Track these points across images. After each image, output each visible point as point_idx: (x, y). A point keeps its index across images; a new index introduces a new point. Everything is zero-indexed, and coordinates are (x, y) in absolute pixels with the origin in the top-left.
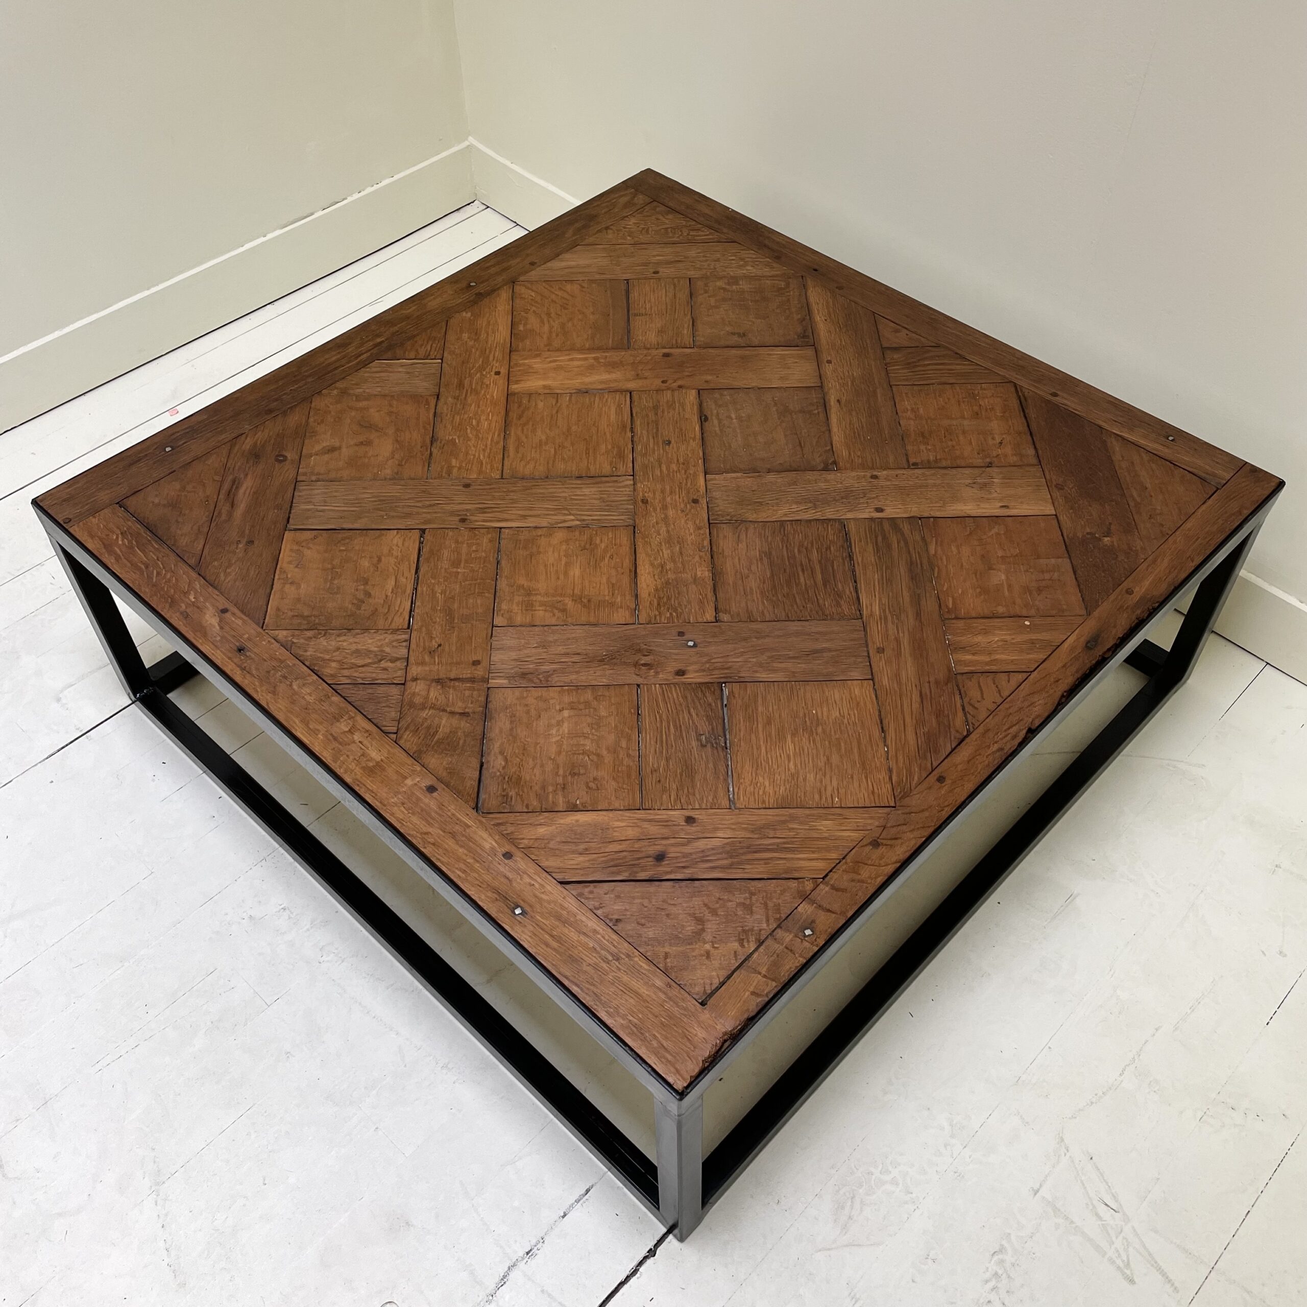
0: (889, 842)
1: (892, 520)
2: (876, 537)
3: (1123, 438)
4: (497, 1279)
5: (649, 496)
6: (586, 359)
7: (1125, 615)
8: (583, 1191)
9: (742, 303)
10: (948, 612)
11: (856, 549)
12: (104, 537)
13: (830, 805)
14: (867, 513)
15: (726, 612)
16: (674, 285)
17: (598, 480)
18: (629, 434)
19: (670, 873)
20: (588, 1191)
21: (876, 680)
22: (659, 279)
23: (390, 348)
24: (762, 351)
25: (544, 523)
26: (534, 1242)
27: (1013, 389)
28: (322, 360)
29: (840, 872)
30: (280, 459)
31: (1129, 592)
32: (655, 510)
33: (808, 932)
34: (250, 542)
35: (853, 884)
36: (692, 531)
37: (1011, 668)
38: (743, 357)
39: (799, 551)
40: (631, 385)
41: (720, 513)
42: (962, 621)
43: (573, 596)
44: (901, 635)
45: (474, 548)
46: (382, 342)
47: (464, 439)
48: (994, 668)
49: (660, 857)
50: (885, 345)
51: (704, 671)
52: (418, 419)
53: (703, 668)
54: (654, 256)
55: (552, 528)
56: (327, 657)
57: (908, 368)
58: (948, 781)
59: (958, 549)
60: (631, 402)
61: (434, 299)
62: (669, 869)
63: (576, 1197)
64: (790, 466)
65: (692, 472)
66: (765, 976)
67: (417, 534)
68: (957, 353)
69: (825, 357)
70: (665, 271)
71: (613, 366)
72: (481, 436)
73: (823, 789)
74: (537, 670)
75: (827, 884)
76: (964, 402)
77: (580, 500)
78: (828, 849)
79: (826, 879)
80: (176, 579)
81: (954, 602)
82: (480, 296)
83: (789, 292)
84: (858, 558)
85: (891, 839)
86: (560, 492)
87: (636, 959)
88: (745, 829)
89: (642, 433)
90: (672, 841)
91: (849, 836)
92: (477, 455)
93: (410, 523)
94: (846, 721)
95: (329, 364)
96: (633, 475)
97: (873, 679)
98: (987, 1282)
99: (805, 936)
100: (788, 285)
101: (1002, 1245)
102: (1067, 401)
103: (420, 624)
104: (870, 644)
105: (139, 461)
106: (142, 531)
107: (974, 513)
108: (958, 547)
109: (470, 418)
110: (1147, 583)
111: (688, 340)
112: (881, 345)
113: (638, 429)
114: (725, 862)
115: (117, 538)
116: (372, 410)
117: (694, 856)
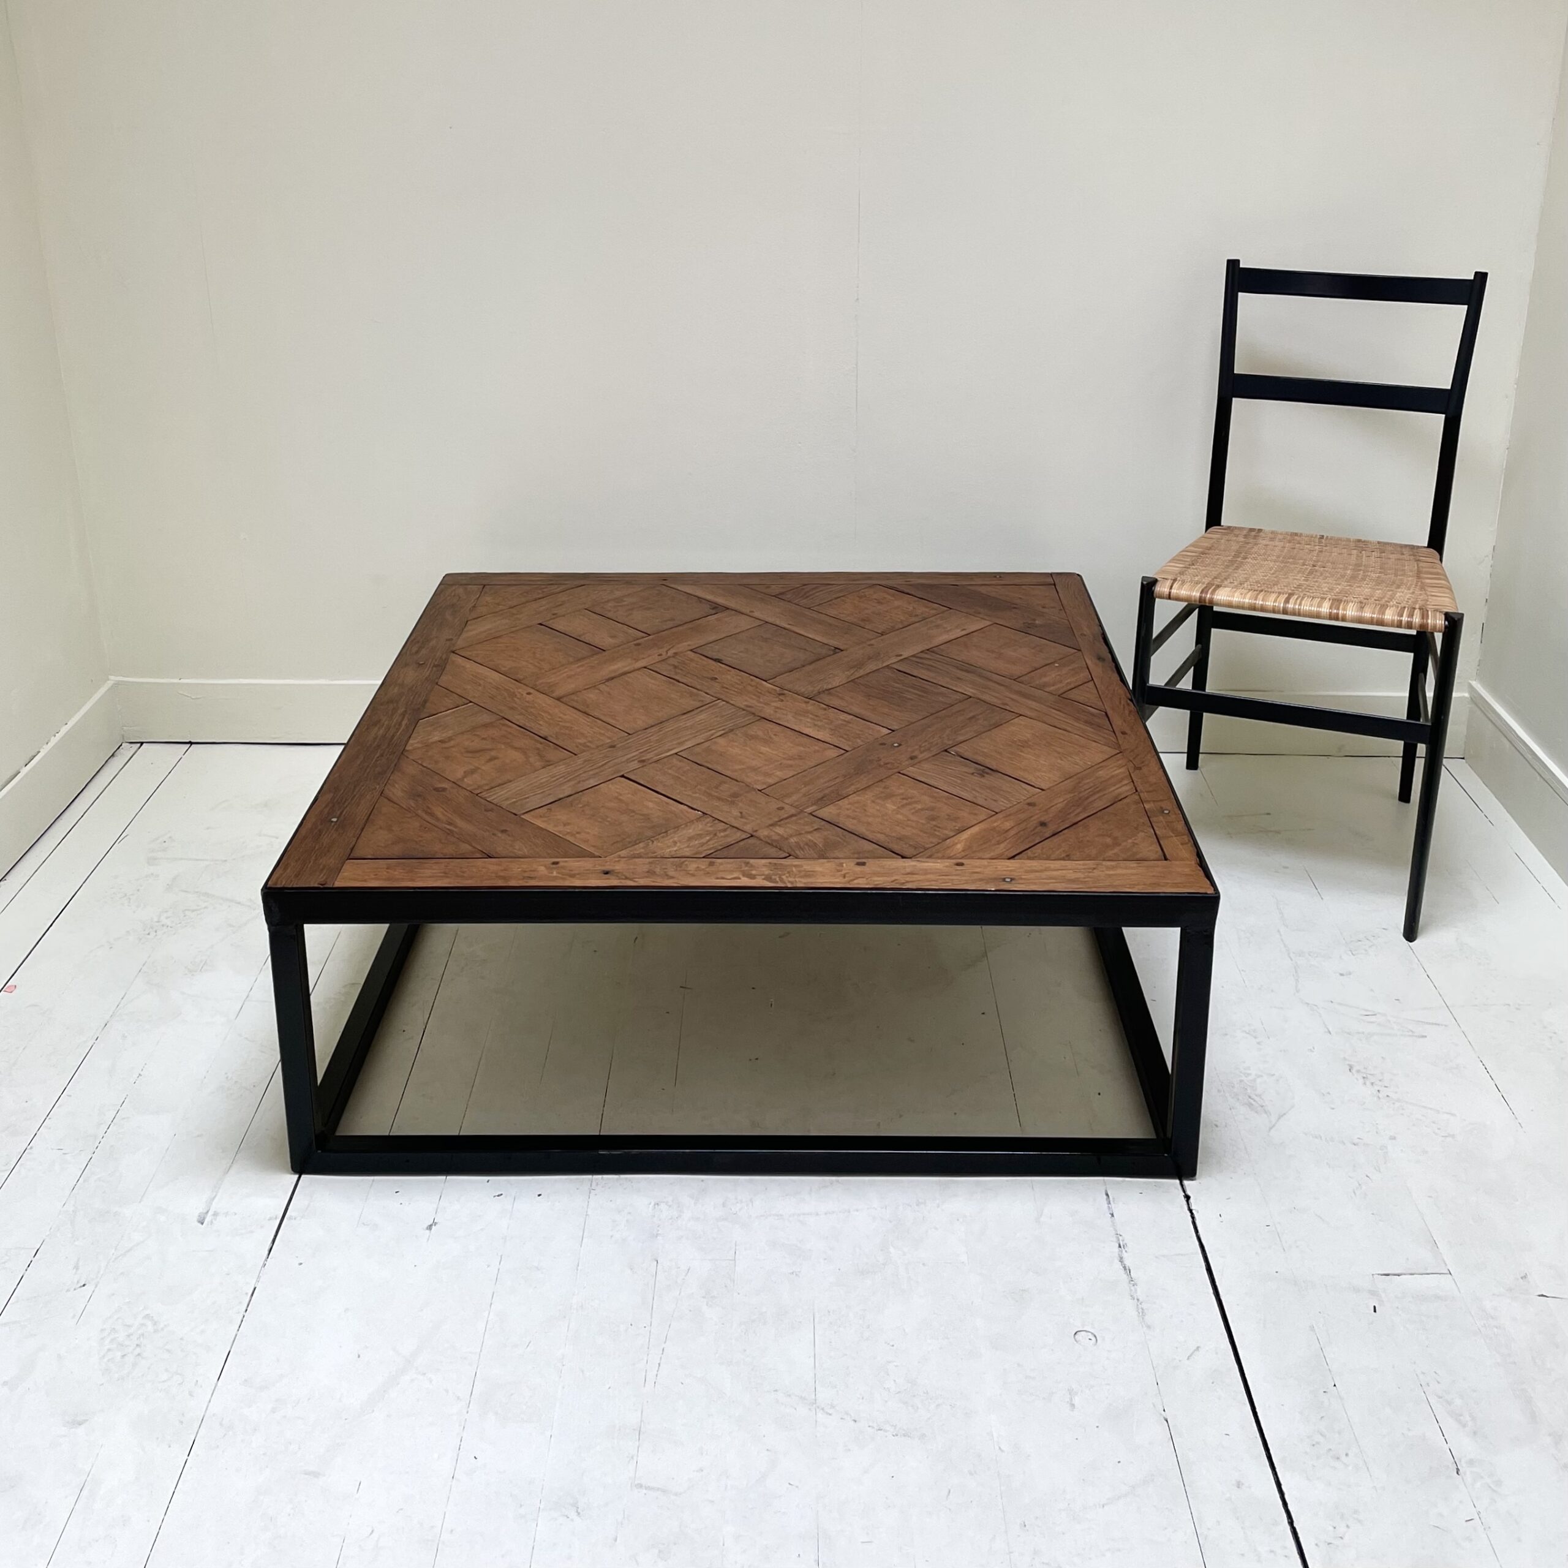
1: (914, 656)
2: (916, 665)
3: (975, 585)
4: (1123, 1272)
5: (746, 703)
7: (1097, 643)
10: (1013, 677)
11: (916, 674)
12: (374, 876)
13: (1090, 766)
14: (895, 659)
15: (892, 725)
16: (580, 615)
17: (700, 710)
18: (680, 684)
19: (1059, 827)
20: (1107, 1195)
21: (1023, 714)
22: (563, 616)
23: (418, 711)
25: (699, 741)
26: (1115, 1239)
27: (881, 587)
29: (1140, 786)
30: (440, 790)
31: (1084, 635)
32: (762, 707)
33: (1166, 812)
35: (1154, 786)
36: (804, 706)
37: (1080, 682)
38: (692, 628)
40: (640, 665)
41: (806, 692)
42: (1027, 676)
44: (1003, 694)
45: (675, 768)
48: (1072, 686)
49: (1043, 825)
50: (774, 594)
51: (924, 751)
52: (511, 733)
54: (538, 608)
55: (710, 740)
56: (675, 848)
57: (804, 599)
60: (653, 671)
62: (1056, 826)
63: (1105, 1202)
64: (813, 659)
65: (755, 684)
66: (1176, 836)
67: (621, 780)
68: (822, 584)
69: (746, 611)
70: (561, 611)
71: (609, 661)
73: (1075, 763)
74: (824, 794)
75: (1142, 793)
76: (862, 600)
78: (1120, 781)
79: (1139, 791)
80: (483, 868)
81: (1009, 673)
82: (440, 666)
83: (666, 593)
84: (923, 676)
86: (684, 724)
90: (1037, 816)
91: (1120, 772)
92: (591, 732)
94: (1038, 735)
100: (659, 591)
101: (1348, 1065)
103: (708, 810)
104: (995, 704)
105: (319, 834)
107: (951, 638)
111: (640, 634)
112: (770, 595)
113: (682, 680)
114: (1079, 810)
117: (1059, 816)
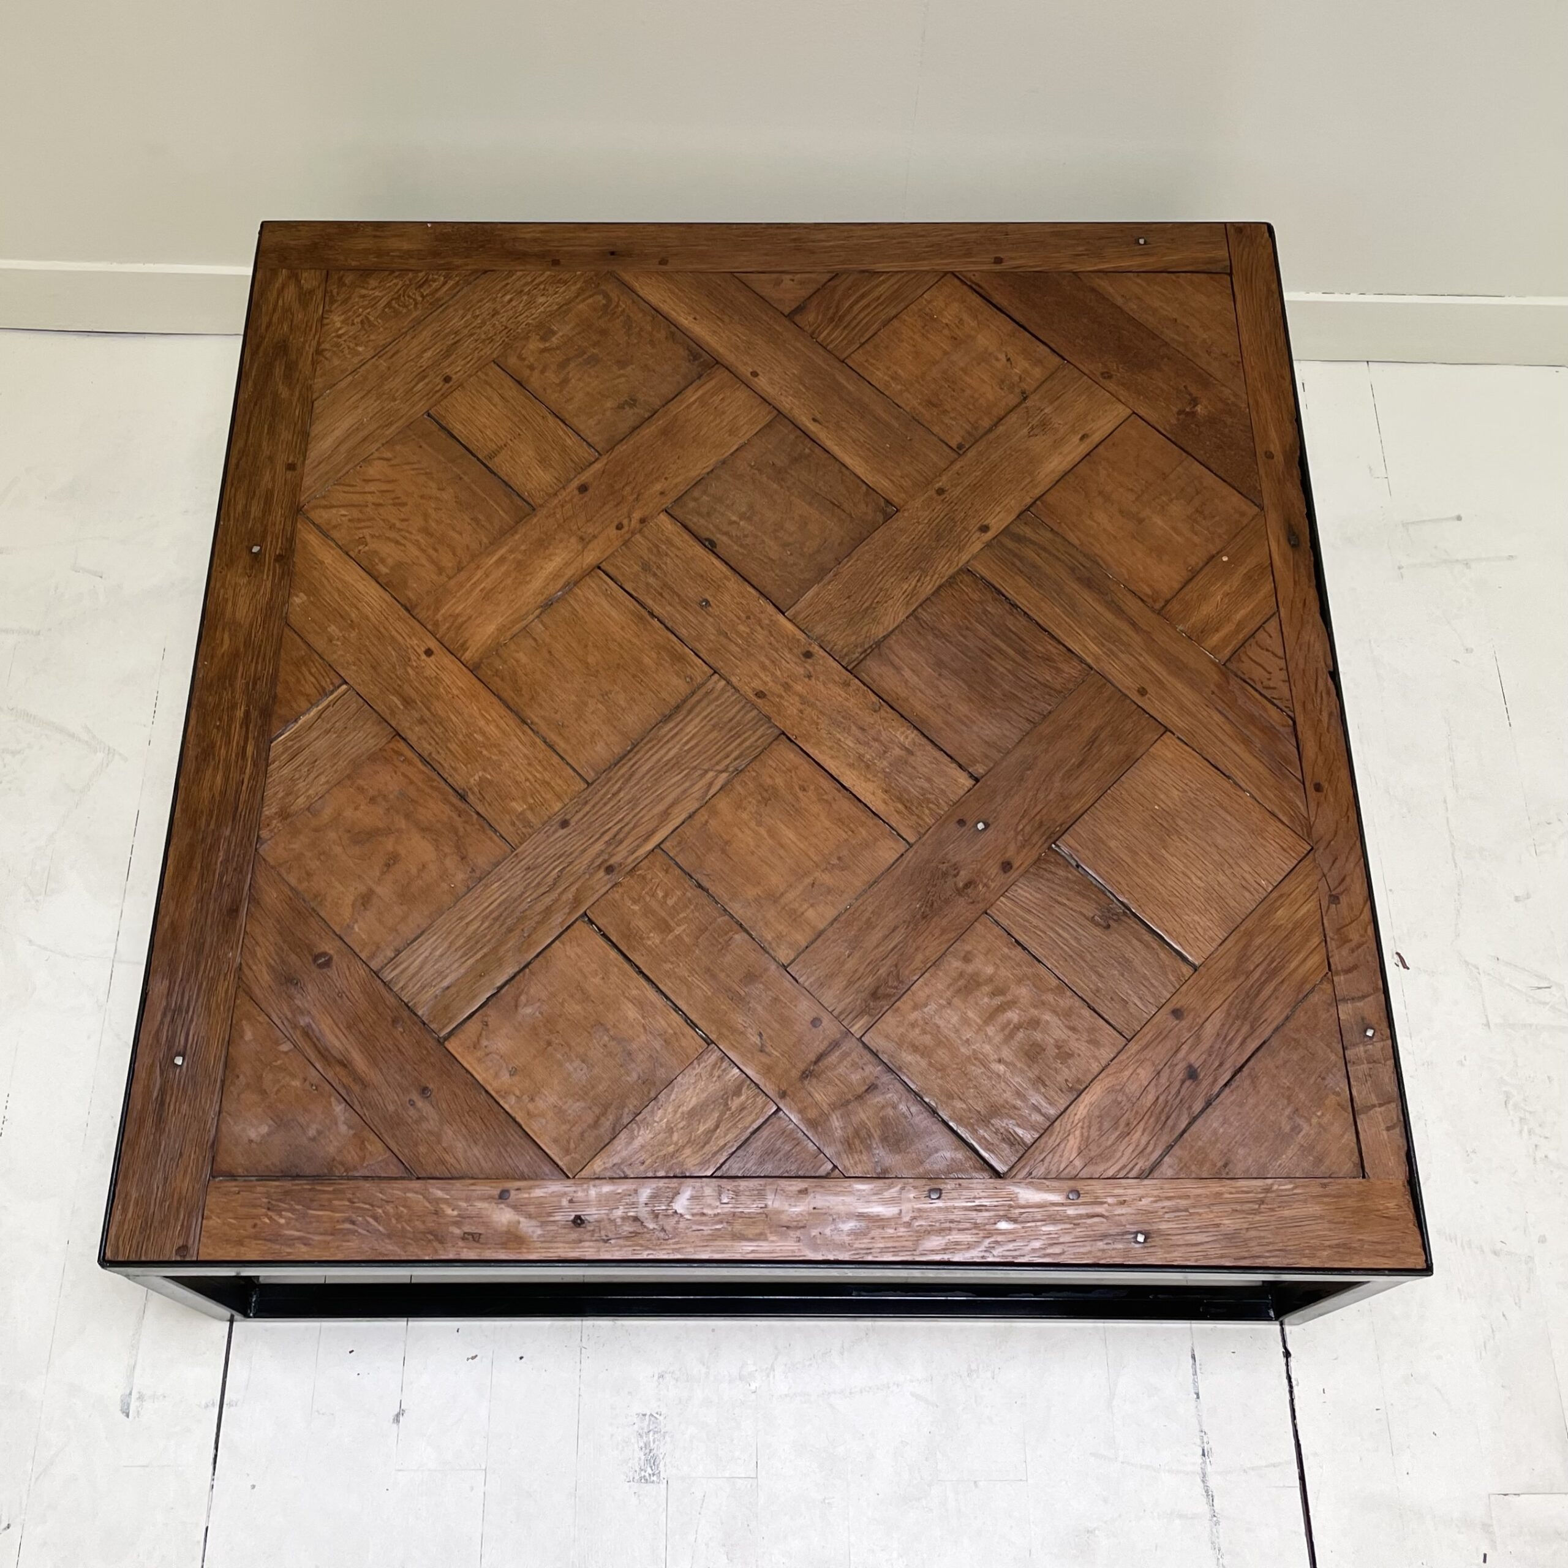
0: (1342, 888)
1: (1006, 531)
2: (1013, 564)
3: (1105, 272)
4: (1205, 1500)
5: (756, 684)
6: (502, 559)
7: (1289, 485)
8: (1191, 1361)
9: (585, 357)
10: (1155, 601)
11: (1010, 593)
12: (253, 1230)
13: (1265, 894)
14: (977, 543)
15: (974, 762)
16: (486, 382)
17: (688, 706)
18: (655, 622)
19: (1215, 1081)
20: (1193, 1357)
21: (1169, 726)
22: (461, 385)
23: (266, 714)
24: (675, 408)
25: (691, 806)
26: (1198, 1441)
27: (956, 282)
28: (206, 794)
29: (1336, 952)
30: (323, 962)
31: (1270, 456)
32: (781, 697)
33: (1370, 1033)
34: (424, 1091)
35: (1356, 954)
36: (844, 694)
37: (1258, 620)
38: (665, 432)
39: (964, 637)
40: (590, 558)
41: (845, 650)
42: (1175, 601)
43: (817, 866)
44: (1142, 659)
45: (660, 894)
46: (247, 713)
47: (493, 769)
48: (1247, 631)
49: (1192, 1074)
50: (787, 311)
51: (1023, 846)
52: (412, 782)
53: (1019, 844)
54: (419, 356)
55: (706, 804)
56: (671, 1149)
57: (836, 327)
58: (1326, 785)
59: (1093, 520)
60: (612, 579)
61: (234, 604)
62: (1211, 1079)
63: (1191, 1371)
64: (853, 539)
65: (767, 622)
66: (1380, 1105)
67: (582, 928)
68: (863, 272)
69: (745, 371)
70: (456, 368)
71: (542, 545)
72: (506, 749)
73: (1244, 883)
74: (879, 979)
75: (1338, 973)
76: (928, 331)
77: (697, 745)
78: (1306, 939)
79: (1333, 967)
80: (404, 1206)
81: (1150, 586)
82: (285, 558)
83: (617, 306)
84: (1020, 601)
85: (1340, 884)
86: (667, 753)
87: (1275, 1187)
88: (1226, 981)
89: (667, 612)
90: (1185, 1048)
91: (1308, 911)
92: (530, 777)
93: (558, 920)
94: (1190, 793)
95: (223, 793)
96: (715, 672)
97: (1167, 730)
98: (1521, 1132)
99: (1371, 1038)
100: (606, 296)
102: (1019, 260)
103: (713, 1028)
104: (1127, 692)
105: (162, 1104)
106: (288, 1184)
107: (1066, 465)
108: (1092, 518)
109: (469, 736)
110: (1273, 434)
111: (585, 453)
112: (782, 313)
113: (657, 610)
114: (1245, 1029)
115: (270, 1218)
116: (348, 813)
117: (1217, 1046)
